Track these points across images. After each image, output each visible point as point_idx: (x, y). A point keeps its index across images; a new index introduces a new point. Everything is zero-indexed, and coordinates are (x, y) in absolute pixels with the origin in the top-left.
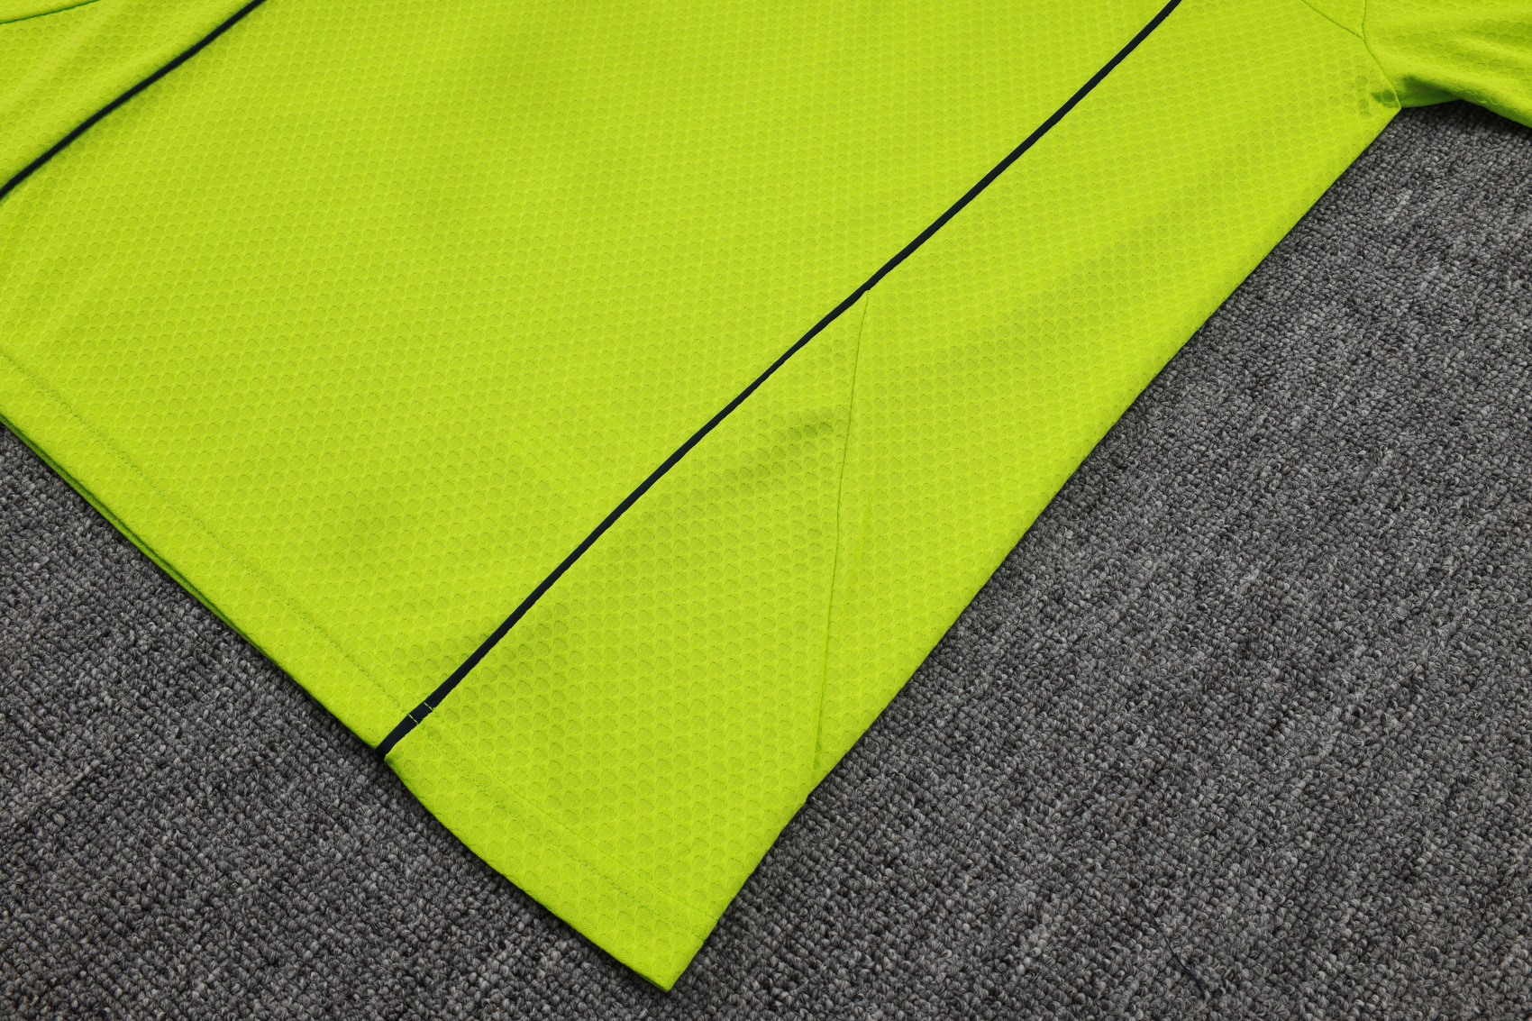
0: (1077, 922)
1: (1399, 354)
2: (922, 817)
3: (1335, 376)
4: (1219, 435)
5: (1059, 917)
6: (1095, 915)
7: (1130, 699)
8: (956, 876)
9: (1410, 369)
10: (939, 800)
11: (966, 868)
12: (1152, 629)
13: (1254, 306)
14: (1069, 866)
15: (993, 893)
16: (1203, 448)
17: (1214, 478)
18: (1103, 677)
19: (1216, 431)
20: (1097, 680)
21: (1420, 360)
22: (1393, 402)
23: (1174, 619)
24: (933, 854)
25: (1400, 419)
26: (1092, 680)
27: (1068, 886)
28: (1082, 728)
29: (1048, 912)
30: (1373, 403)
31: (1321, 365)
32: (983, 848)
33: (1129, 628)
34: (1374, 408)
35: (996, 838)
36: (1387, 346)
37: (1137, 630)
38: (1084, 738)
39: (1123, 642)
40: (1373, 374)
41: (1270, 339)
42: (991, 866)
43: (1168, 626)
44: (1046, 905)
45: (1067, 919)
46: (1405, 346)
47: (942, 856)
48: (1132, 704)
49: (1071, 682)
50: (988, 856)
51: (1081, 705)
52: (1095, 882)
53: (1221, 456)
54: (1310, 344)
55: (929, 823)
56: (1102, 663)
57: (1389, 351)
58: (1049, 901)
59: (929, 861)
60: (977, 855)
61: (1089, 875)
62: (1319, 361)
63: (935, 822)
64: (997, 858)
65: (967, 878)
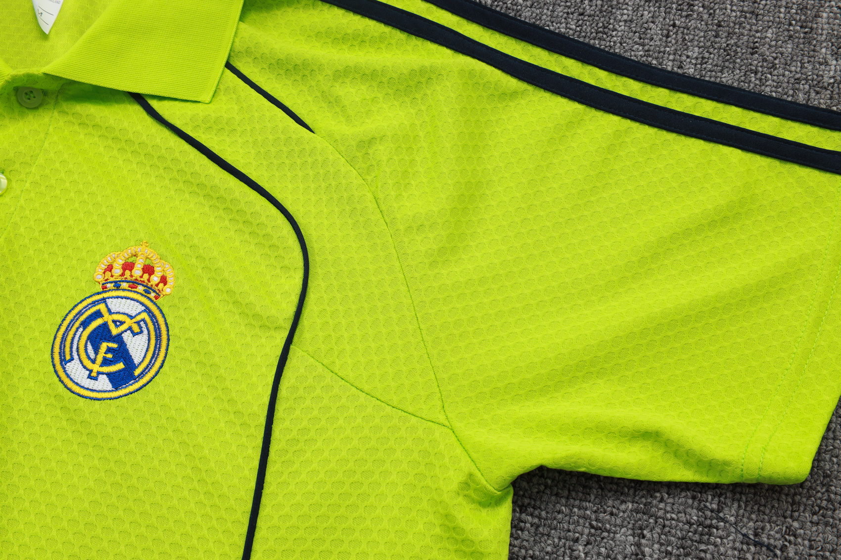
0: (669, 543)
1: (695, 16)
2: (529, 518)
3: (659, 52)
5: (656, 546)
6: (678, 532)
8: (573, 551)
9: (707, 24)
10: (535, 500)
11: (576, 540)
13: (580, 22)
14: (645, 505)
15: (603, 550)
21: (710, 14)
22: (707, 55)
24: (549, 542)
25: (716, 65)
27: (651, 521)
29: (647, 546)
30: (694, 61)
31: (646, 48)
32: (581, 521)
34: (696, 64)
35: (586, 509)
36: (684, 14)
40: (684, 39)
41: (603, 43)
42: (593, 531)
44: (643, 541)
45: (661, 544)
46: (696, 8)
47: (556, 540)
50: (587, 525)
52: (668, 509)
54: (631, 34)
55: (536, 520)
57: (687, 16)
58: (644, 537)
59: (549, 549)
60: (579, 528)
61: (662, 505)
62: (643, 45)
63: (540, 518)
64: (594, 523)
65: (581, 548)
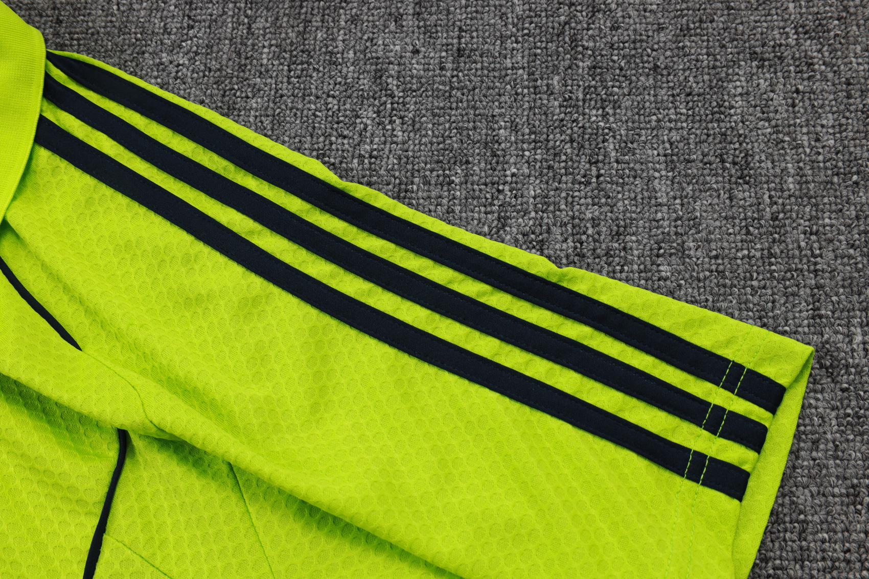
1: (818, 77)
3: (789, 126)
4: (748, 233)
7: (854, 504)
9: (834, 85)
12: (825, 433)
13: (691, 104)
16: (746, 252)
17: (771, 272)
18: (823, 499)
19: (744, 231)
20: (820, 506)
21: (835, 72)
22: (844, 121)
23: (834, 414)
25: (858, 132)
26: (818, 509)
28: (841, 555)
30: (831, 131)
31: (773, 123)
33: (810, 444)
34: (834, 134)
36: (806, 76)
37: (815, 442)
38: (848, 562)
39: (814, 460)
40: (813, 106)
41: (722, 125)
43: (834, 422)
46: (817, 67)
48: (859, 507)
49: (804, 521)
51: (826, 536)
53: (762, 250)
54: (751, 109)
56: (814, 489)
57: (809, 78)
62: (768, 120)
